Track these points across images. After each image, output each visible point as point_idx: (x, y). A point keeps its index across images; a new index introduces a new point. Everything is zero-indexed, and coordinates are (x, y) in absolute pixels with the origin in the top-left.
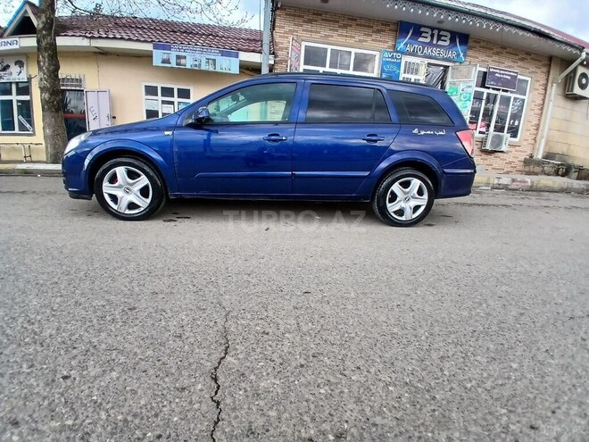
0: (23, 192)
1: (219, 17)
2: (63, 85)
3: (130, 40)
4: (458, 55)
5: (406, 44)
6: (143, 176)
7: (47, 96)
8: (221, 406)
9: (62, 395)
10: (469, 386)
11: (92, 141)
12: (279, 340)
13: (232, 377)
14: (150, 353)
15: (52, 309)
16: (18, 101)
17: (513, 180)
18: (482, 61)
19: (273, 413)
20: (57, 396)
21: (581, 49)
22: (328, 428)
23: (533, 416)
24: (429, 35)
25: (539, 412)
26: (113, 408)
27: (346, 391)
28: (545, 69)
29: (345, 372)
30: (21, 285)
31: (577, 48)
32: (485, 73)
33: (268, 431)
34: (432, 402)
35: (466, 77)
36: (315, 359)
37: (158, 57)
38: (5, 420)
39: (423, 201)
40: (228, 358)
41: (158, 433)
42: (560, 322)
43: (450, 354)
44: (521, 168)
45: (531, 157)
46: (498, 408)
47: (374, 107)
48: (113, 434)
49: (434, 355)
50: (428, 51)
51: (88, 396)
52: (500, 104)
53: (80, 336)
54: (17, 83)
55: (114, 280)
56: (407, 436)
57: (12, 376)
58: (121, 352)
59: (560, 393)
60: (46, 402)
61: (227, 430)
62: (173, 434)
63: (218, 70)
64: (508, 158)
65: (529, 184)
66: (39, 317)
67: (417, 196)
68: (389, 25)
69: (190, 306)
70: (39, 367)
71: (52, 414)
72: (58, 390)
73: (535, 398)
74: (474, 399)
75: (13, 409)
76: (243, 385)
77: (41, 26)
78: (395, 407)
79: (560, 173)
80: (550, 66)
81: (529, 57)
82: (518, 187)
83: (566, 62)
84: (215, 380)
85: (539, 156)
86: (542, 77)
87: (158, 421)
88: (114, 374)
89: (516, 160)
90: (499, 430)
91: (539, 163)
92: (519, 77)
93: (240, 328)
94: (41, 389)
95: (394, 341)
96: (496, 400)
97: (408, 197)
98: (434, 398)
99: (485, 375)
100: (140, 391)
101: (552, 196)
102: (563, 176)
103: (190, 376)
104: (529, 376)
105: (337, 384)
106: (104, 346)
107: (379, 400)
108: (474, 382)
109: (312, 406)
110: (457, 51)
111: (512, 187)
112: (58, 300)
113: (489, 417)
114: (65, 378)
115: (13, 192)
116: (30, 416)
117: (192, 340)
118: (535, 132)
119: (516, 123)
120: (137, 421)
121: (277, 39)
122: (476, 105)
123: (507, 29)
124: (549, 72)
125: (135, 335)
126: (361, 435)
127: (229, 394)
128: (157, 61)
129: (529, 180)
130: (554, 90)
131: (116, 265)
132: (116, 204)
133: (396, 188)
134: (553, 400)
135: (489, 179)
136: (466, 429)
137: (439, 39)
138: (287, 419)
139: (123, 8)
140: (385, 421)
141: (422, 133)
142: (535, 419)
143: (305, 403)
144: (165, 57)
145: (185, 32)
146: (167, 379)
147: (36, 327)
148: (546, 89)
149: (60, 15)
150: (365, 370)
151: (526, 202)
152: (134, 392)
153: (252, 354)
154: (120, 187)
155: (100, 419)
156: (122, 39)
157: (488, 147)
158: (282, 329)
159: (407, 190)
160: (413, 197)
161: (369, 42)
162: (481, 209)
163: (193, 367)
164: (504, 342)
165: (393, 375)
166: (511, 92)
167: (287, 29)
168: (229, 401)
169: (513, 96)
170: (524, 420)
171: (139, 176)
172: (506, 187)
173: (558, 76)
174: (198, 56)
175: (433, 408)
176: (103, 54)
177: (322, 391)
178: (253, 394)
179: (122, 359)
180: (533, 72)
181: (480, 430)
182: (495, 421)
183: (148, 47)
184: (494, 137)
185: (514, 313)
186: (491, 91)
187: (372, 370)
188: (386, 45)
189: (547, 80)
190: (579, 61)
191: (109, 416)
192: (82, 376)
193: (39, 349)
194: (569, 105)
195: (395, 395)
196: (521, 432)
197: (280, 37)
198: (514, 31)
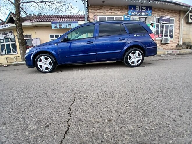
0: (15, 70)
1: (71, 12)
2: (25, 38)
3: (44, 21)
4: (149, 14)
5: (131, 12)
6: (49, 59)
7: (20, 41)
8: (71, 115)
9: (21, 116)
10: (156, 106)
11: (33, 50)
12: (91, 98)
13: (75, 108)
14: (50, 104)
15: (21, 96)
16: (12, 44)
17: (173, 52)
18: (158, 15)
19: (88, 116)
20: (20, 116)
21: (189, 7)
22: (106, 119)
23: (180, 113)
24: (138, 8)
25: (182, 112)
26: (37, 118)
27: (113, 109)
28: (179, 15)
29: (112, 104)
30: (12, 91)
31: (188, 7)
32: (159, 18)
33: (86, 120)
34: (142, 110)
35: (152, 20)
36: (103, 102)
37: (53, 26)
38: (2, 123)
39: (140, 58)
40: (75, 103)
41: (50, 123)
42: (189, 87)
43: (149, 98)
44: (175, 48)
45: (178, 44)
46: (167, 111)
47: (120, 31)
48: (36, 124)
49: (143, 98)
50: (139, 13)
51: (29, 115)
52: (165, 28)
53: (29, 101)
54: (11, 38)
55: (40, 87)
56: (133, 119)
57: (6, 112)
58: (41, 104)
59: (190, 106)
60: (16, 118)
61: (72, 121)
62: (55, 123)
63: (72, 28)
64: (171, 45)
65: (178, 52)
66: (17, 98)
67: (138, 57)
68: (125, 7)
69: (63, 92)
70: (15, 109)
71: (17, 120)
72: (20, 115)
73: (180, 108)
74: (157, 109)
75: (5, 120)
76: (79, 109)
77: (16, 19)
78: (129, 112)
79: (188, 48)
80: (180, 14)
81: (173, 12)
82: (174, 54)
83: (185, 12)
84: (70, 109)
85: (181, 43)
86: (178, 18)
87: (51, 120)
88: (38, 110)
89: (173, 46)
90: (167, 117)
91: (181, 46)
92: (170, 18)
93: (79, 96)
94: (15, 115)
95: (130, 96)
96: (166, 109)
97: (135, 57)
98: (143, 109)
99: (162, 102)
100: (46, 113)
101: (186, 55)
102: (189, 49)
103: (62, 108)
104: (178, 102)
105: (110, 107)
106: (36, 103)
107: (124, 111)
108: (157, 105)
109: (101, 114)
110: (149, 12)
111: (172, 54)
112: (23, 93)
113: (163, 114)
114: (23, 111)
115: (11, 70)
116: (10, 122)
117: (63, 100)
118: (178, 36)
119: (172, 34)
120: (44, 120)
121: (90, 16)
122: (157, 29)
123: (164, 3)
124: (180, 16)
125: (46, 100)
126: (117, 120)
127: (74, 112)
128: (53, 27)
129: (178, 51)
130: (183, 22)
131: (41, 84)
132: (42, 68)
133: (131, 54)
134: (187, 108)
135: (164, 52)
136: (155, 117)
137: (142, 9)
138: (92, 117)
139: (42, 13)
140: (126, 116)
141: (137, 36)
142: (180, 114)
143: (98, 113)
144: (56, 25)
145: (61, 18)
146: (55, 110)
147: (15, 100)
148: (180, 21)
149: (22, 16)
150: (119, 103)
151: (177, 58)
152: (44, 113)
153: (82, 102)
154: (43, 63)
155: (32, 121)
156: (42, 21)
157: (163, 42)
158: (92, 95)
159: (135, 55)
160: (137, 57)
161: (119, 13)
162: (162, 61)
163: (63, 106)
164: (169, 94)
165: (129, 104)
166: (169, 24)
167: (92, 12)
168: (74, 113)
169: (169, 25)
170: (176, 114)
171: (48, 59)
172: (170, 54)
173: (183, 17)
174: (65, 24)
175: (142, 112)
176: (37, 27)
177: (105, 109)
178: (82, 112)
179: (41, 106)
180: (175, 16)
181: (160, 117)
182: (165, 115)
183: (50, 23)
184: (165, 39)
185: (172, 86)
186: (162, 24)
187: (122, 103)
188: (125, 13)
189: (180, 18)
190: (189, 11)
191: (35, 120)
192: (28, 111)
193: (16, 105)
194: (188, 26)
195: (129, 109)
196: (175, 117)
197: (91, 15)
198: (166, 3)
